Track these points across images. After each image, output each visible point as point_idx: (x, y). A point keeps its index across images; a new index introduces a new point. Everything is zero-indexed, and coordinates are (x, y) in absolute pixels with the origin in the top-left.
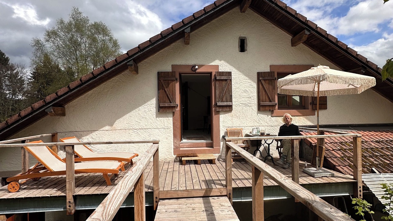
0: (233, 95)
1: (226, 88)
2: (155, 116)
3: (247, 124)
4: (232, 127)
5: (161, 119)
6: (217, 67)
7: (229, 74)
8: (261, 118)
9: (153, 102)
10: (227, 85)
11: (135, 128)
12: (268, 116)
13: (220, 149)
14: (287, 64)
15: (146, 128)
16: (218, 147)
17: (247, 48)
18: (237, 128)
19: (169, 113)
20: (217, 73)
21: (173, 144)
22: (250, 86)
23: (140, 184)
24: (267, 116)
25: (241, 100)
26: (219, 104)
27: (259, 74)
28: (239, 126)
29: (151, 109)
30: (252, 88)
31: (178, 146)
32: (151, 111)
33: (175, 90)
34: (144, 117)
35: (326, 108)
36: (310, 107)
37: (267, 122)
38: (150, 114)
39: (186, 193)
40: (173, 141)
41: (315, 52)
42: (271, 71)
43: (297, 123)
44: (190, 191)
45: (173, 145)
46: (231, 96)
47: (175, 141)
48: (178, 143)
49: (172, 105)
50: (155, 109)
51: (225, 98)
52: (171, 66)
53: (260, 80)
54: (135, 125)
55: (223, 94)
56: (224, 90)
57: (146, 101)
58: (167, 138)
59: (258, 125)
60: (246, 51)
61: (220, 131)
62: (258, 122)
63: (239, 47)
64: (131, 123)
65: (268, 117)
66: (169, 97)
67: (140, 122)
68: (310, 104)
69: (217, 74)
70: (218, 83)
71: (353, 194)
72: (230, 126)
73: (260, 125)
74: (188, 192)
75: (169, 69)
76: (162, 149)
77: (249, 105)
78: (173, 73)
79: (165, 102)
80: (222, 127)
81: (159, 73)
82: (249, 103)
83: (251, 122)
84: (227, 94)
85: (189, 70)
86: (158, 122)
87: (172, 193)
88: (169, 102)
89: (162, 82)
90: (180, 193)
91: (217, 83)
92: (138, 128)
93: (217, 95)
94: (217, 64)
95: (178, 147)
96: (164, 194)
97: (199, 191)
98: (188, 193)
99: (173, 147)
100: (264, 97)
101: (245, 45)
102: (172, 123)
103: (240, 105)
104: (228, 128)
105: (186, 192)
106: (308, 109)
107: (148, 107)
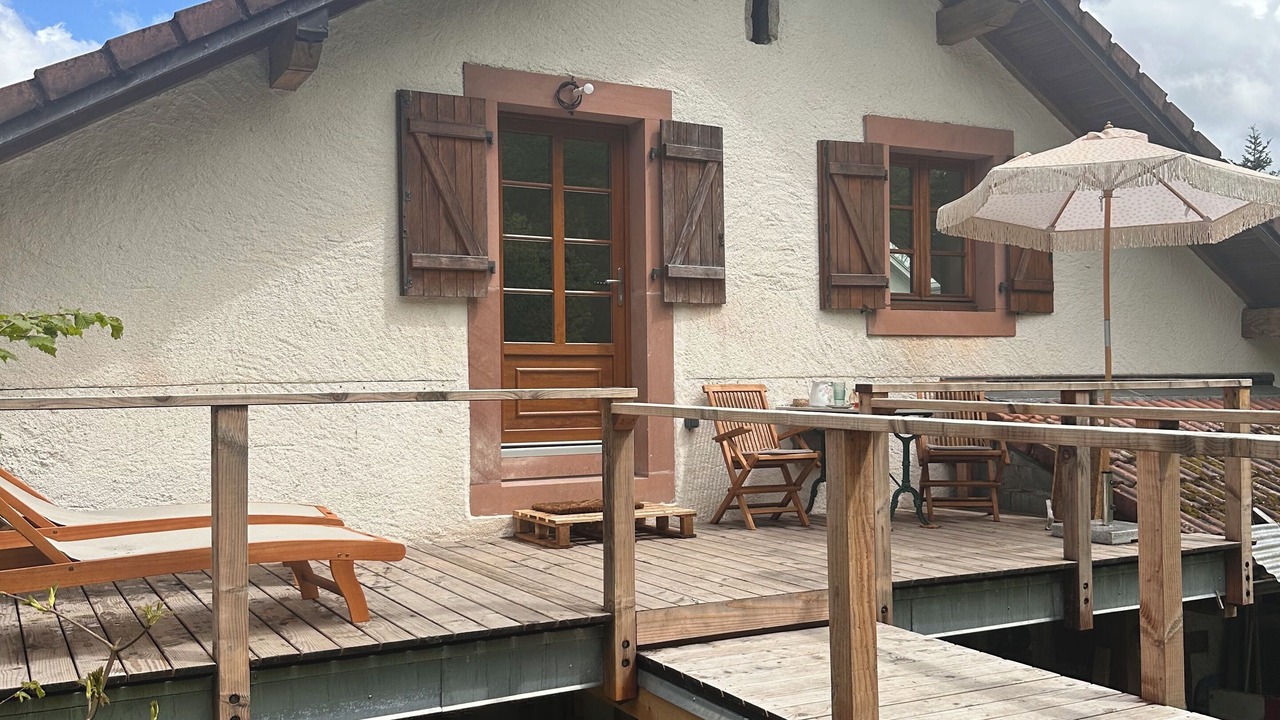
0: (726, 232)
1: (703, 199)
2: (379, 316)
3: (780, 366)
4: (724, 379)
5: (408, 330)
6: (664, 97)
7: (714, 135)
8: (829, 342)
9: (369, 244)
10: (707, 184)
11: (276, 379)
12: (855, 334)
13: (671, 479)
14: (920, 118)
15: (332, 378)
16: (666, 472)
17: (777, 25)
18: (741, 383)
19: (448, 302)
20: (665, 127)
21: (467, 458)
22: (790, 200)
23: (865, 482)
24: (851, 333)
25: (757, 258)
26: (677, 269)
27: (825, 149)
28: (749, 375)
29: (363, 281)
30: (798, 209)
31: (491, 467)
32: (359, 287)
33: (484, 188)
34: (322, 317)
35: (1048, 310)
36: (999, 301)
37: (851, 361)
38: (356, 308)
39: (736, 613)
40: (466, 443)
41: (1014, 79)
42: (869, 141)
43: (957, 366)
44: (750, 604)
45: (467, 467)
46: (721, 237)
47: (479, 446)
48: (490, 452)
49: (471, 262)
50: (380, 281)
51: (697, 243)
52: (460, 70)
53: (831, 175)
54: (273, 358)
55: (691, 224)
56: (695, 210)
57: (337, 237)
58: (441, 431)
59: (820, 373)
60: (774, 42)
61: (676, 394)
62: (821, 357)
63: (746, 18)
64: (253, 350)
65: (857, 340)
66: (459, 224)
67: (303, 343)
68: (1000, 290)
69: (668, 131)
70: (672, 176)
71: (1224, 594)
72: (716, 374)
73: (828, 373)
74: (744, 608)
75: (451, 84)
76: (415, 486)
77: (787, 283)
78: (471, 103)
79: (435, 248)
80: (682, 378)
81: (401, 97)
82: (787, 274)
83: (792, 360)
84: (704, 226)
85: (541, 100)
86: (393, 348)
87: (686, 618)
88: (453, 246)
89: (422, 143)
90: (713, 614)
91: (668, 172)
92: (295, 378)
93: (666, 230)
94: (663, 88)
95: (491, 473)
96: (656, 624)
97: (779, 604)
98: (744, 612)
99: (467, 473)
100: (843, 252)
101: (771, 15)
102: (465, 353)
103: (754, 279)
104: (705, 383)
105: (737, 608)
106: (994, 310)
107: (347, 271)
